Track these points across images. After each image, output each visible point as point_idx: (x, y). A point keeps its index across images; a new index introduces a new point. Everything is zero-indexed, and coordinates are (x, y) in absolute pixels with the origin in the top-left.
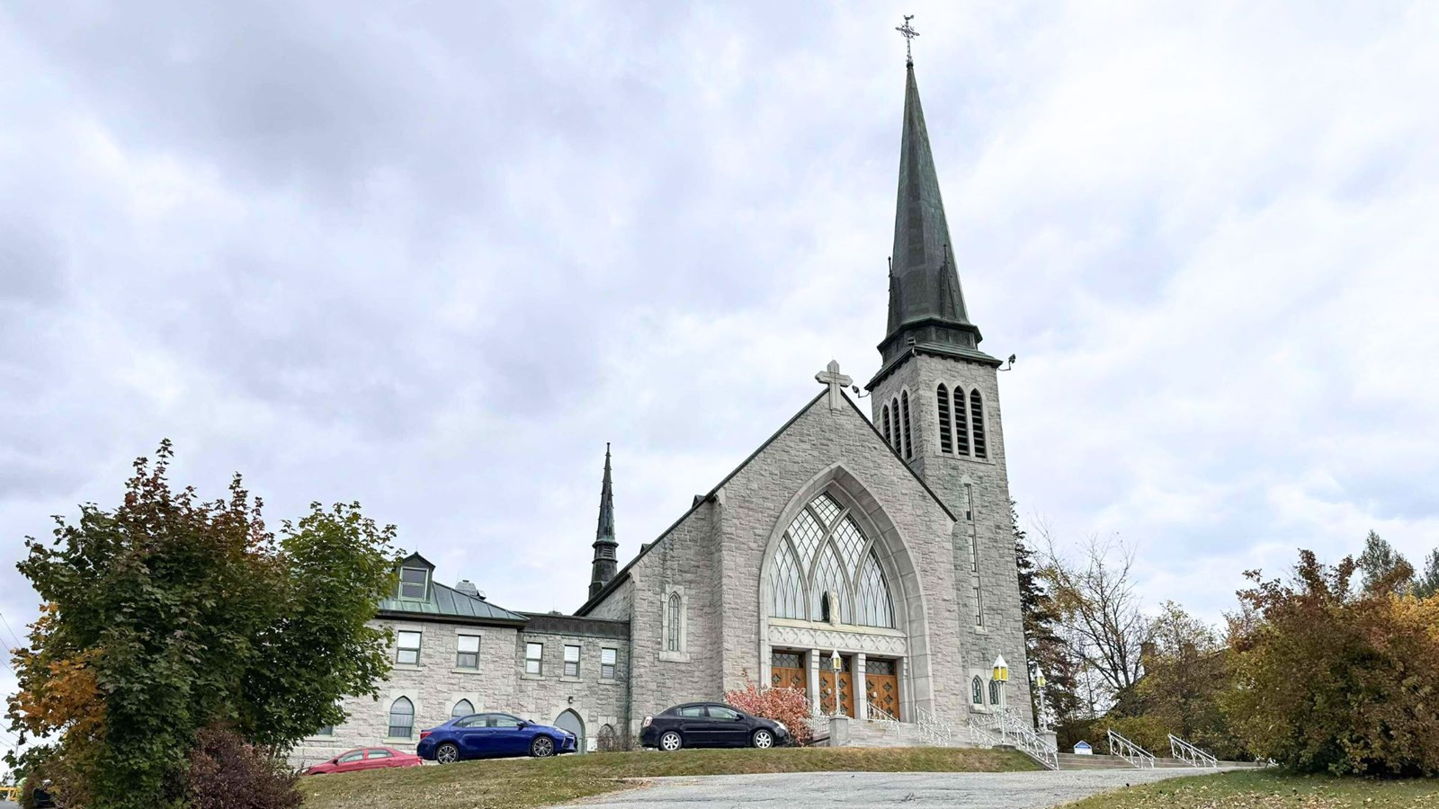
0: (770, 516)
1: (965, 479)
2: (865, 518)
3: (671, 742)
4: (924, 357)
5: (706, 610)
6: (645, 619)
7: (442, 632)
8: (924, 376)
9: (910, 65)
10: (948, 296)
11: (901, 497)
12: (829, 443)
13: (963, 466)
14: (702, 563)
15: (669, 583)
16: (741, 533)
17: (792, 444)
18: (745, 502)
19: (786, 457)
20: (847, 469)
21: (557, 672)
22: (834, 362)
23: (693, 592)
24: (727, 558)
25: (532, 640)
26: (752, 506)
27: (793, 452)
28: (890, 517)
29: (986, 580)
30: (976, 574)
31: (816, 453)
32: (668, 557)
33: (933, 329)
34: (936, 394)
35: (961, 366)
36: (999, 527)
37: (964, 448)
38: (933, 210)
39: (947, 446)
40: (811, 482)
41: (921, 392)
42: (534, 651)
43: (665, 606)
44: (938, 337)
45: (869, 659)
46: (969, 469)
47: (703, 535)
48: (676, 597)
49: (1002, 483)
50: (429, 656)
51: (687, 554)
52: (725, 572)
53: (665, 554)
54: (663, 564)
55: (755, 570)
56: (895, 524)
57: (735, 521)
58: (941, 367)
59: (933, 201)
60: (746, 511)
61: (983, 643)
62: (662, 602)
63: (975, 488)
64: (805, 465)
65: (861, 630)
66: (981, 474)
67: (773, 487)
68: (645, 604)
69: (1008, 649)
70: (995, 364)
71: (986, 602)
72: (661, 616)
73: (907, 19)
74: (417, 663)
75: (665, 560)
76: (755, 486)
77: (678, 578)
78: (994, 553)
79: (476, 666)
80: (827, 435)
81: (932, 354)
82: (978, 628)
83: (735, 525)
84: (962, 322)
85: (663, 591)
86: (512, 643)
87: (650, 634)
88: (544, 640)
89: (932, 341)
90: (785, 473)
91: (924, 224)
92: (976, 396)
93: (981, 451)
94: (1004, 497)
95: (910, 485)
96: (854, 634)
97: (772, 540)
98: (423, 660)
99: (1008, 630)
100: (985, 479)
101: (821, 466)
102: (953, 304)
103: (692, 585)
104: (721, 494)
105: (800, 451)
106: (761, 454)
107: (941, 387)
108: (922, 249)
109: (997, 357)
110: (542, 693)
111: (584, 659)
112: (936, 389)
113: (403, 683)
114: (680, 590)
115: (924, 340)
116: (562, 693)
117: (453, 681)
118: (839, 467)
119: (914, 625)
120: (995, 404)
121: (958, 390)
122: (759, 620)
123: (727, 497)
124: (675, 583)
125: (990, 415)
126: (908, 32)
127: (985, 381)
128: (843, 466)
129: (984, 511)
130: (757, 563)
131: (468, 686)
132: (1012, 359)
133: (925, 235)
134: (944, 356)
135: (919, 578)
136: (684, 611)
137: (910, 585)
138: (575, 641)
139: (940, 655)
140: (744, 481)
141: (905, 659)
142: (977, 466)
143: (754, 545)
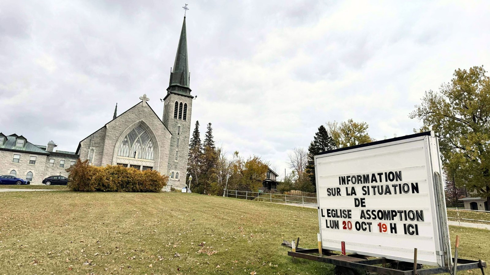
0: (120, 132)
1: (179, 125)
2: (149, 133)
3: (48, 183)
4: (173, 94)
5: (100, 153)
6: (83, 155)
7: (26, 155)
8: (172, 99)
9: (185, 17)
10: (183, 79)
11: (158, 129)
12: (140, 114)
13: (179, 121)
14: (101, 142)
15: (91, 146)
16: (111, 135)
17: (130, 114)
18: (114, 128)
19: (127, 117)
20: (144, 121)
21: (57, 166)
22: (145, 94)
23: (97, 149)
24: (107, 141)
25: (52, 158)
26: (116, 129)
27: (130, 116)
28: (154, 134)
29: (180, 149)
30: (178, 148)
31: (136, 117)
32: (92, 140)
33: (177, 87)
34: (175, 104)
35: (183, 97)
36: (186, 137)
37: (180, 117)
38: (183, 57)
39: (176, 117)
40: (134, 124)
41: (171, 103)
42: (52, 161)
43: (89, 152)
44: (178, 89)
45: (144, 166)
46: (181, 123)
47: (102, 135)
48: (93, 150)
49: (189, 127)
50: (22, 161)
51: (97, 140)
52: (105, 145)
53: (91, 139)
54: (90, 142)
55: (114, 144)
56: (155, 135)
57: (110, 132)
58: (177, 97)
59: (184, 54)
60: (114, 130)
61: (176, 164)
62: (88, 151)
63: (181, 128)
64: (133, 120)
65: (142, 160)
66: (184, 124)
67: (122, 124)
68: (84, 151)
69: (182, 166)
70: (192, 98)
71: (178, 155)
72: (88, 154)
73: (186, 5)
74: (18, 162)
75: (91, 141)
76: (117, 124)
77: (94, 145)
78: (183, 143)
79: (35, 164)
80: (140, 112)
81: (175, 94)
82: (176, 161)
83: (110, 133)
84: (186, 86)
85: (89, 148)
86: (45, 159)
87: (84, 158)
88: (55, 158)
89: (176, 90)
90: (127, 121)
91: (180, 60)
92: (186, 105)
93: (185, 118)
94: (188, 130)
95: (161, 126)
96: (141, 161)
97: (120, 137)
98: (20, 161)
99: (184, 161)
100: (184, 125)
101: (137, 120)
102: (183, 81)
103: (98, 147)
104: (107, 126)
105: (132, 116)
106: (121, 116)
107: (177, 102)
108: (179, 66)
109: (193, 96)
110: (53, 171)
111: (66, 164)
112: (175, 103)
113: (14, 167)
114: (94, 148)
115: (174, 90)
116: (58, 171)
117: (27, 167)
118: (142, 121)
119: (157, 159)
120: (190, 107)
121: (181, 103)
122: (113, 157)
123: (109, 126)
124: (93, 147)
125: (189, 110)
126: (186, 8)
127: (189, 101)
128: (143, 120)
129: (183, 133)
130: (115, 143)
131: (32, 168)
132: (196, 97)
133: (180, 63)
134: (179, 95)
135: (159, 148)
136: (94, 153)
137: (157, 150)
138: (64, 159)
139: (162, 167)
140: (114, 123)
141: (153, 168)
142: (183, 122)
143: (114, 138)
